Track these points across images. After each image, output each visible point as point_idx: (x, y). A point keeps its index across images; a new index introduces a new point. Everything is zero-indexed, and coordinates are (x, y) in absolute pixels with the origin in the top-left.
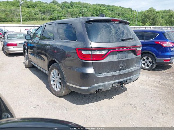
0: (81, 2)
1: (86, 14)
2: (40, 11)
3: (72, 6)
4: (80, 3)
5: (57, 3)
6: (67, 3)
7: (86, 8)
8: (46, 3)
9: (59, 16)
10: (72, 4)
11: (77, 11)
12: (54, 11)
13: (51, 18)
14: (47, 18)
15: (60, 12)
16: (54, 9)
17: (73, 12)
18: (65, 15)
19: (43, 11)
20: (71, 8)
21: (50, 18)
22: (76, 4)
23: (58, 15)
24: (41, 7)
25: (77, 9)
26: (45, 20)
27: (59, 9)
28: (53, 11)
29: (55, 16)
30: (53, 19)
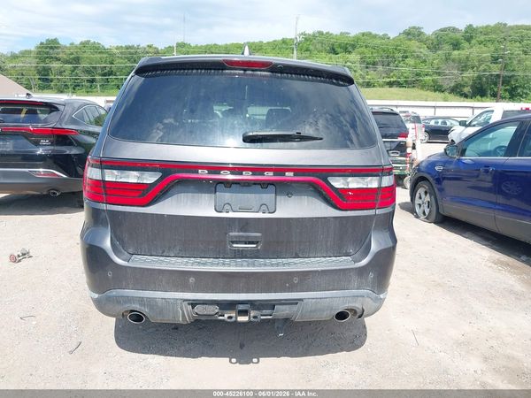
0: (505, 25)
1: (515, 62)
2: (363, 60)
3: (469, 39)
4: (500, 28)
5: (420, 34)
6: (454, 30)
7: (518, 44)
8: (385, 37)
9: (418, 75)
10: (470, 34)
11: (484, 55)
12: (406, 57)
13: (392, 79)
14: (381, 81)
15: (425, 61)
16: (405, 52)
17: (467, 58)
18: (438, 69)
19: (371, 60)
20: (466, 45)
21: (388, 80)
22: (487, 31)
23: (418, 70)
24: (366, 50)
25: (485, 49)
26: (374, 86)
27: (424, 51)
28: (400, 59)
29: (405, 75)
30: (399, 82)
